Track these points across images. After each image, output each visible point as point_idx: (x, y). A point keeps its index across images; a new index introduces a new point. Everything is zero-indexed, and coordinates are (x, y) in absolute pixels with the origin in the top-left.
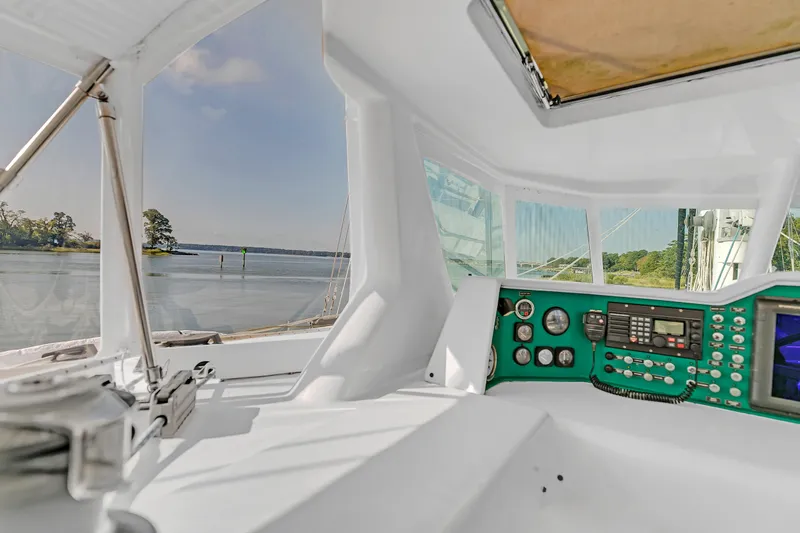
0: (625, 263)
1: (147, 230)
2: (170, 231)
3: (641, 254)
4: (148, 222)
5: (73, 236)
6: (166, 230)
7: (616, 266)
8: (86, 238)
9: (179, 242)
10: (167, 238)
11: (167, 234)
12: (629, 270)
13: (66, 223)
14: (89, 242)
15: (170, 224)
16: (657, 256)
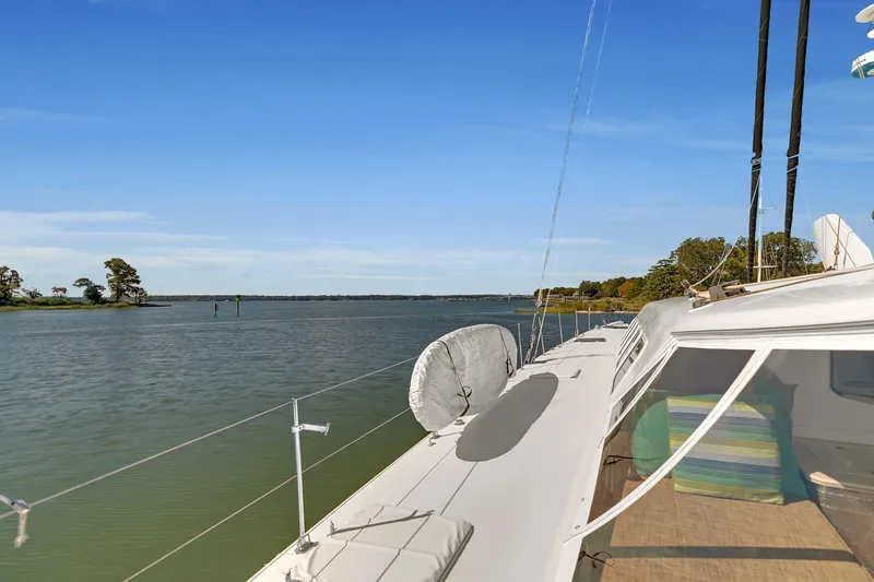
0: (607, 291)
1: (110, 282)
2: (138, 282)
3: (621, 281)
4: (112, 273)
5: (19, 293)
6: (133, 281)
7: (599, 294)
8: (33, 295)
9: (149, 294)
10: (135, 290)
11: (135, 285)
12: (612, 296)
13: (10, 279)
14: (36, 299)
15: (137, 274)
16: (641, 282)
